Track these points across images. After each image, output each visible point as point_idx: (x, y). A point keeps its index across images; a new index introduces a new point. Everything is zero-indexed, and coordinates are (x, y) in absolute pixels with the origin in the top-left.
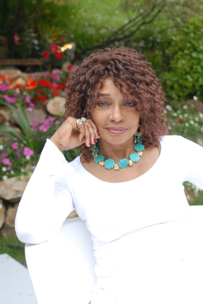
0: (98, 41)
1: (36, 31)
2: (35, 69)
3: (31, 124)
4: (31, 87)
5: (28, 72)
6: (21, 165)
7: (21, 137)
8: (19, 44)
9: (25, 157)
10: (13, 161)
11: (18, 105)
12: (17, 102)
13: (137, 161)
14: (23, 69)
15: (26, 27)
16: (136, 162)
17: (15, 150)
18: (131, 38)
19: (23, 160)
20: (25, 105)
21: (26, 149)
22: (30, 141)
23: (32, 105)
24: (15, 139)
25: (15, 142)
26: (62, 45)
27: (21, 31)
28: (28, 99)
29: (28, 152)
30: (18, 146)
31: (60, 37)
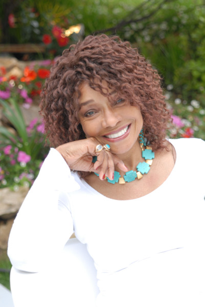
0: (111, 23)
1: (36, 10)
2: (34, 56)
3: (28, 123)
4: (28, 79)
5: (26, 61)
6: (15, 173)
7: (15, 140)
8: (14, 26)
9: (19, 163)
10: (6, 169)
11: (12, 101)
12: (11, 97)
13: (147, 172)
14: (19, 56)
15: (23, 6)
16: (145, 174)
17: (8, 155)
18: (152, 19)
19: (17, 168)
20: (21, 101)
21: (21, 154)
22: (27, 144)
23: (29, 100)
24: (8, 142)
25: (7, 145)
26: (67, 28)
27: (17, 11)
28: (25, 94)
29: (24, 157)
30: (11, 150)
31: (64, 18)
